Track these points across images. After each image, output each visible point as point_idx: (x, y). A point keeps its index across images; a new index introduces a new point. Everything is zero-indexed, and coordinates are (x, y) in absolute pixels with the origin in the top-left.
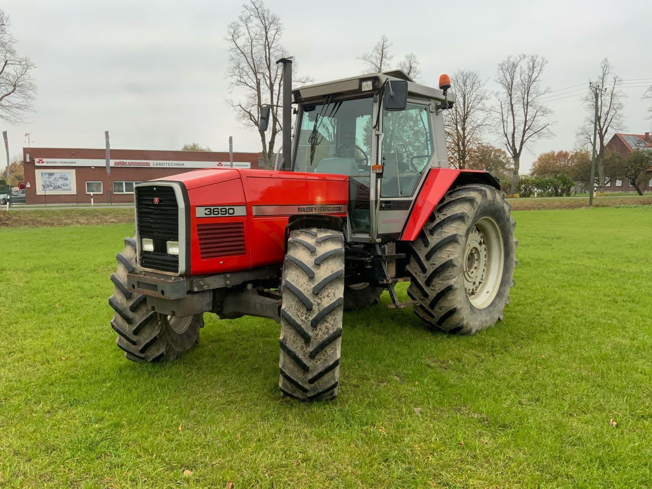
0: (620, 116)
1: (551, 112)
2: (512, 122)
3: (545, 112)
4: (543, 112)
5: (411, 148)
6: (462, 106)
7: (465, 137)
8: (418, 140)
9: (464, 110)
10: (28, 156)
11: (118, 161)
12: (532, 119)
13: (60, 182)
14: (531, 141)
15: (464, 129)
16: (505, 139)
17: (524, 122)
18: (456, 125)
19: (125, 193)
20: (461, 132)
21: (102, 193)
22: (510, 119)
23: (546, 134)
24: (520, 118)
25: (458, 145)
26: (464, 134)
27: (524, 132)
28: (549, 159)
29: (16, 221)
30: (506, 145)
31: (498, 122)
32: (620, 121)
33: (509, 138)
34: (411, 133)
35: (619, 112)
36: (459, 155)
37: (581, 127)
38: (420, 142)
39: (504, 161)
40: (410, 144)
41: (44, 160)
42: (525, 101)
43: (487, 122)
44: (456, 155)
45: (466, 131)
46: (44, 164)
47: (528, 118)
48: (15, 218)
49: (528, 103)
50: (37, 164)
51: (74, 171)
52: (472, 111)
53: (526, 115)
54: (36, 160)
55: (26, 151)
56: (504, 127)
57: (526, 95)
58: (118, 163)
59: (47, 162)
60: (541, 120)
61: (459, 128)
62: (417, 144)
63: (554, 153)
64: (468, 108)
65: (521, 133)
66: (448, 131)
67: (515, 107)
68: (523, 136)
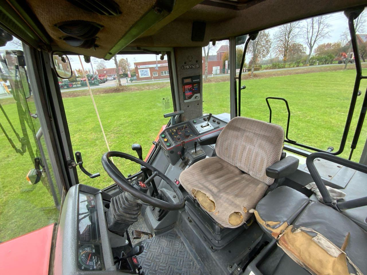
0: (364, 26)
1: (331, 26)
2: (312, 32)
3: (328, 26)
4: (327, 26)
5: (264, 48)
6: (289, 27)
7: (288, 41)
8: (267, 44)
9: (290, 28)
10: (135, 65)
11: (161, 64)
12: (322, 30)
13: (146, 73)
14: (319, 40)
15: (288, 38)
16: (307, 40)
17: (317, 31)
18: (285, 36)
19: (164, 75)
20: (287, 39)
21: (158, 76)
22: (311, 30)
23: (327, 36)
24: (316, 30)
25: (285, 45)
26: (288, 40)
27: (317, 36)
28: (322, 47)
29: (128, 89)
30: (307, 43)
31: (305, 33)
32: (363, 29)
33: (309, 39)
34: (264, 42)
35: (364, 24)
36: (285, 49)
37: (343, 32)
38: (268, 45)
39: (301, 49)
40: (264, 46)
41: (140, 66)
42: (320, 21)
43: (299, 33)
44: (283, 49)
45: (289, 38)
46: (141, 68)
47: (320, 29)
48: (128, 88)
49: (321, 22)
50: (138, 68)
51: (149, 69)
52: (293, 28)
53: (319, 28)
54: (138, 66)
55: (135, 64)
56: (307, 35)
57: (320, 19)
58: (161, 65)
59: (141, 67)
60: (326, 30)
61: (287, 37)
62: (267, 46)
63: (325, 44)
64: (292, 28)
65: (315, 37)
66: (281, 39)
67: (314, 25)
68: (316, 38)
